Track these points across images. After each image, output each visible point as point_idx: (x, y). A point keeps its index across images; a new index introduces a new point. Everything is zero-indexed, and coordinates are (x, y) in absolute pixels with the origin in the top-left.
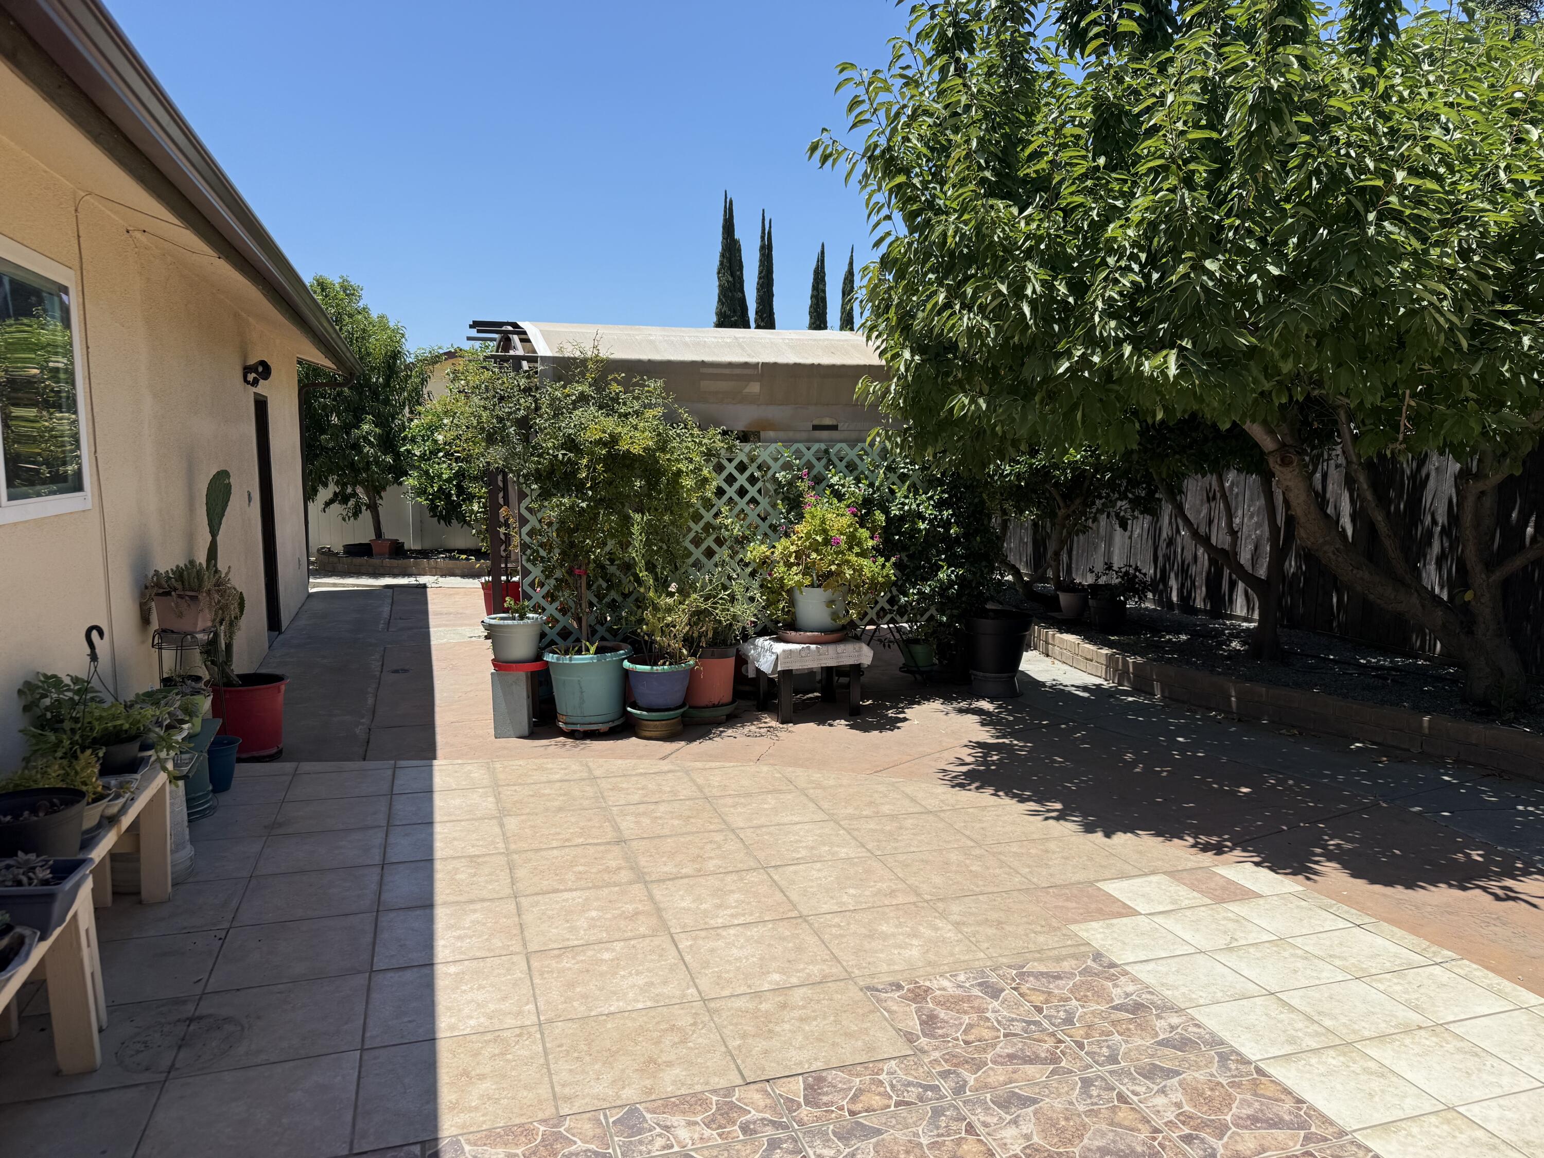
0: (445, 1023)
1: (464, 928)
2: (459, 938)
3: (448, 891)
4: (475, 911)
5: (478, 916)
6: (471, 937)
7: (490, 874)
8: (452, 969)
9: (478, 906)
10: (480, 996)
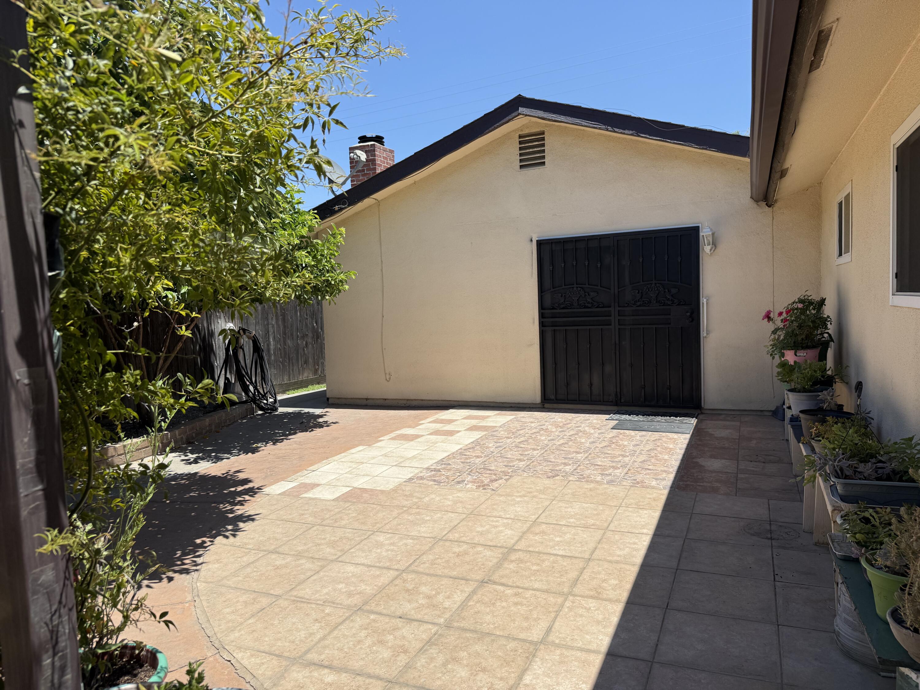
0: (656, 515)
1: (630, 548)
2: (635, 543)
3: (628, 572)
4: (619, 556)
5: (618, 552)
6: (629, 543)
7: (594, 578)
8: (645, 531)
9: (616, 558)
10: (638, 519)
